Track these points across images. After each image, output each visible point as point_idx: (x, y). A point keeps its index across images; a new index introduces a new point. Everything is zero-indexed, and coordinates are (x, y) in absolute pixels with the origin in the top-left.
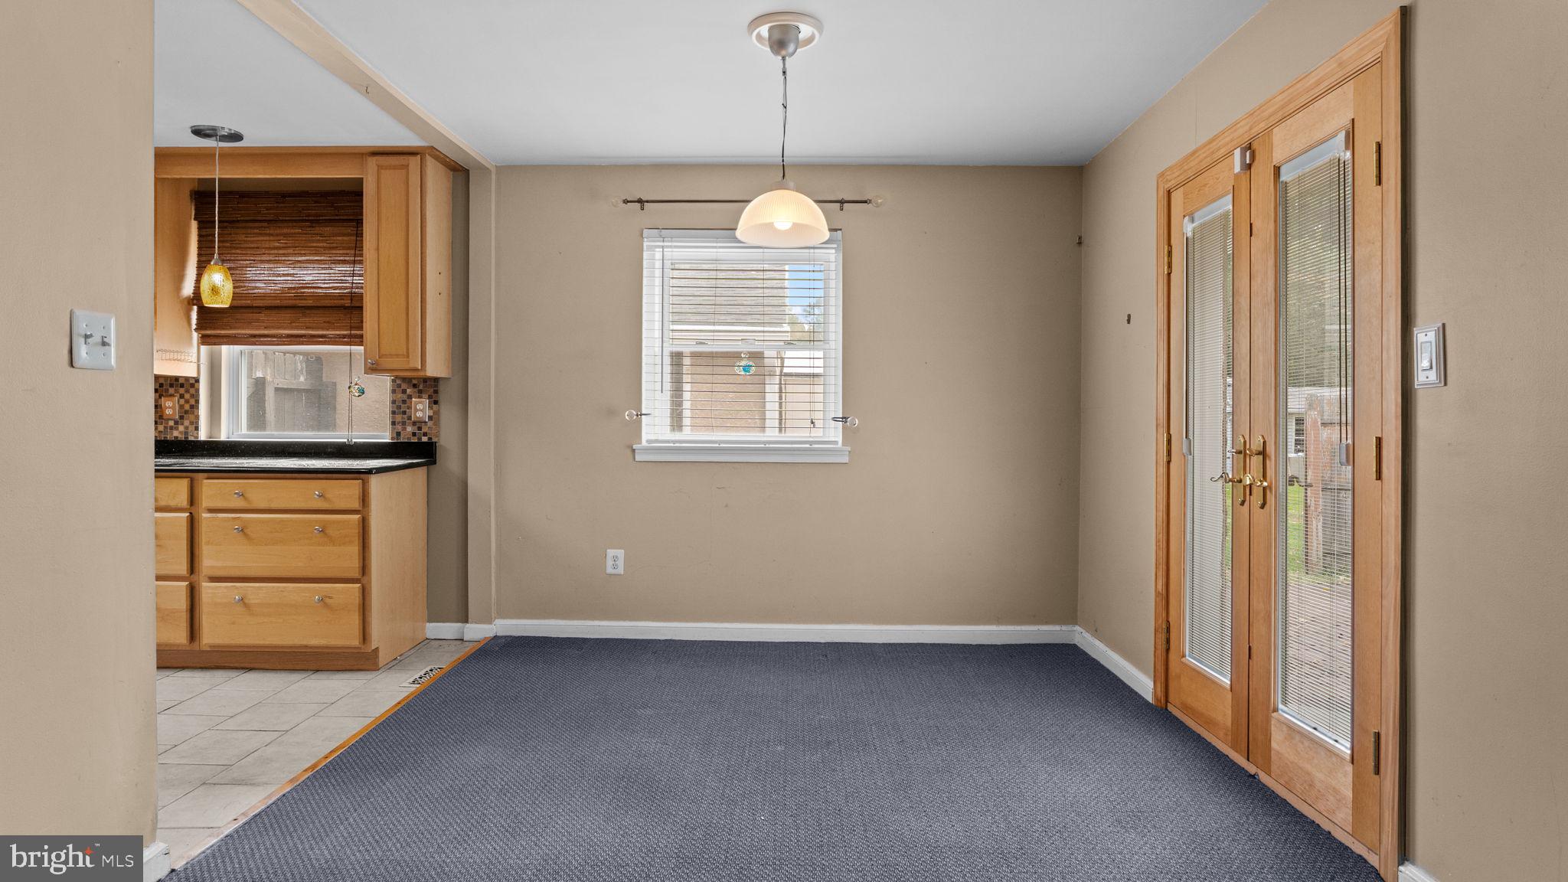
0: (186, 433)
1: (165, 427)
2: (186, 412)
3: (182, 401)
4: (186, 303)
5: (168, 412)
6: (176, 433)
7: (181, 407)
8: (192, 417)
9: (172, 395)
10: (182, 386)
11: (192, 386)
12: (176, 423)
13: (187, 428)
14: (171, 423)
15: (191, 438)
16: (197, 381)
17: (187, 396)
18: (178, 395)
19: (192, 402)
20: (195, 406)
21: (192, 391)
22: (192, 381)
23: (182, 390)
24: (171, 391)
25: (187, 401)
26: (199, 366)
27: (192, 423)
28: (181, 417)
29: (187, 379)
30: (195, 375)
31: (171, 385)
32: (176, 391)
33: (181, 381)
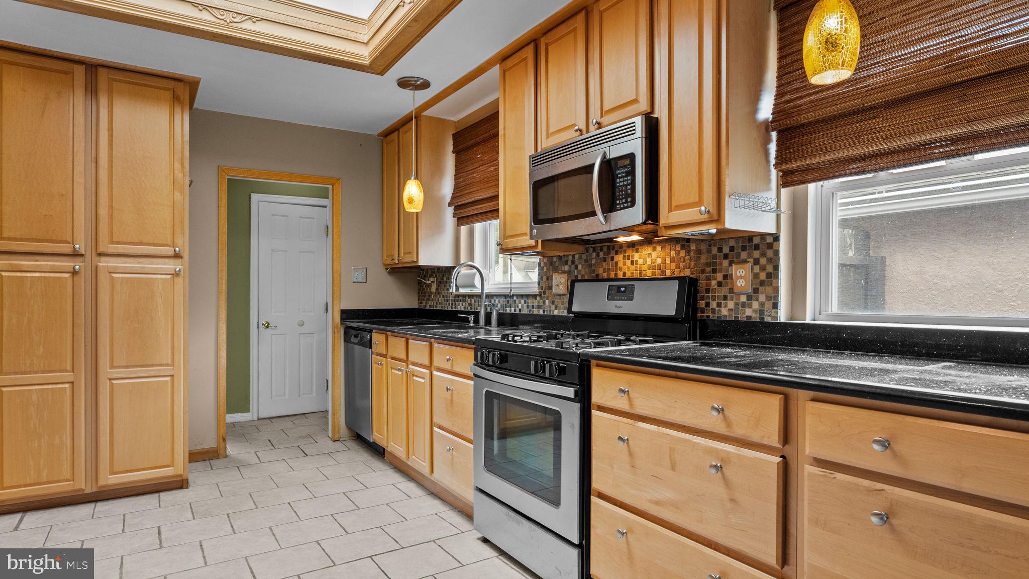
0: (761, 312)
1: (736, 304)
2: (762, 283)
3: (757, 269)
4: (763, 128)
5: (740, 283)
6: (748, 312)
7: (756, 276)
8: (769, 290)
9: (745, 262)
10: (757, 247)
11: (770, 246)
12: (749, 298)
13: (762, 305)
14: (743, 298)
15: (768, 319)
16: (776, 238)
17: (763, 261)
18: (751, 260)
19: (770, 269)
20: (773, 275)
21: (770, 253)
22: (769, 240)
23: (756, 254)
24: (744, 255)
25: (763, 269)
26: (778, 217)
27: (769, 298)
28: (756, 291)
29: (763, 236)
30: (773, 230)
31: (744, 248)
32: (750, 256)
33: (756, 240)
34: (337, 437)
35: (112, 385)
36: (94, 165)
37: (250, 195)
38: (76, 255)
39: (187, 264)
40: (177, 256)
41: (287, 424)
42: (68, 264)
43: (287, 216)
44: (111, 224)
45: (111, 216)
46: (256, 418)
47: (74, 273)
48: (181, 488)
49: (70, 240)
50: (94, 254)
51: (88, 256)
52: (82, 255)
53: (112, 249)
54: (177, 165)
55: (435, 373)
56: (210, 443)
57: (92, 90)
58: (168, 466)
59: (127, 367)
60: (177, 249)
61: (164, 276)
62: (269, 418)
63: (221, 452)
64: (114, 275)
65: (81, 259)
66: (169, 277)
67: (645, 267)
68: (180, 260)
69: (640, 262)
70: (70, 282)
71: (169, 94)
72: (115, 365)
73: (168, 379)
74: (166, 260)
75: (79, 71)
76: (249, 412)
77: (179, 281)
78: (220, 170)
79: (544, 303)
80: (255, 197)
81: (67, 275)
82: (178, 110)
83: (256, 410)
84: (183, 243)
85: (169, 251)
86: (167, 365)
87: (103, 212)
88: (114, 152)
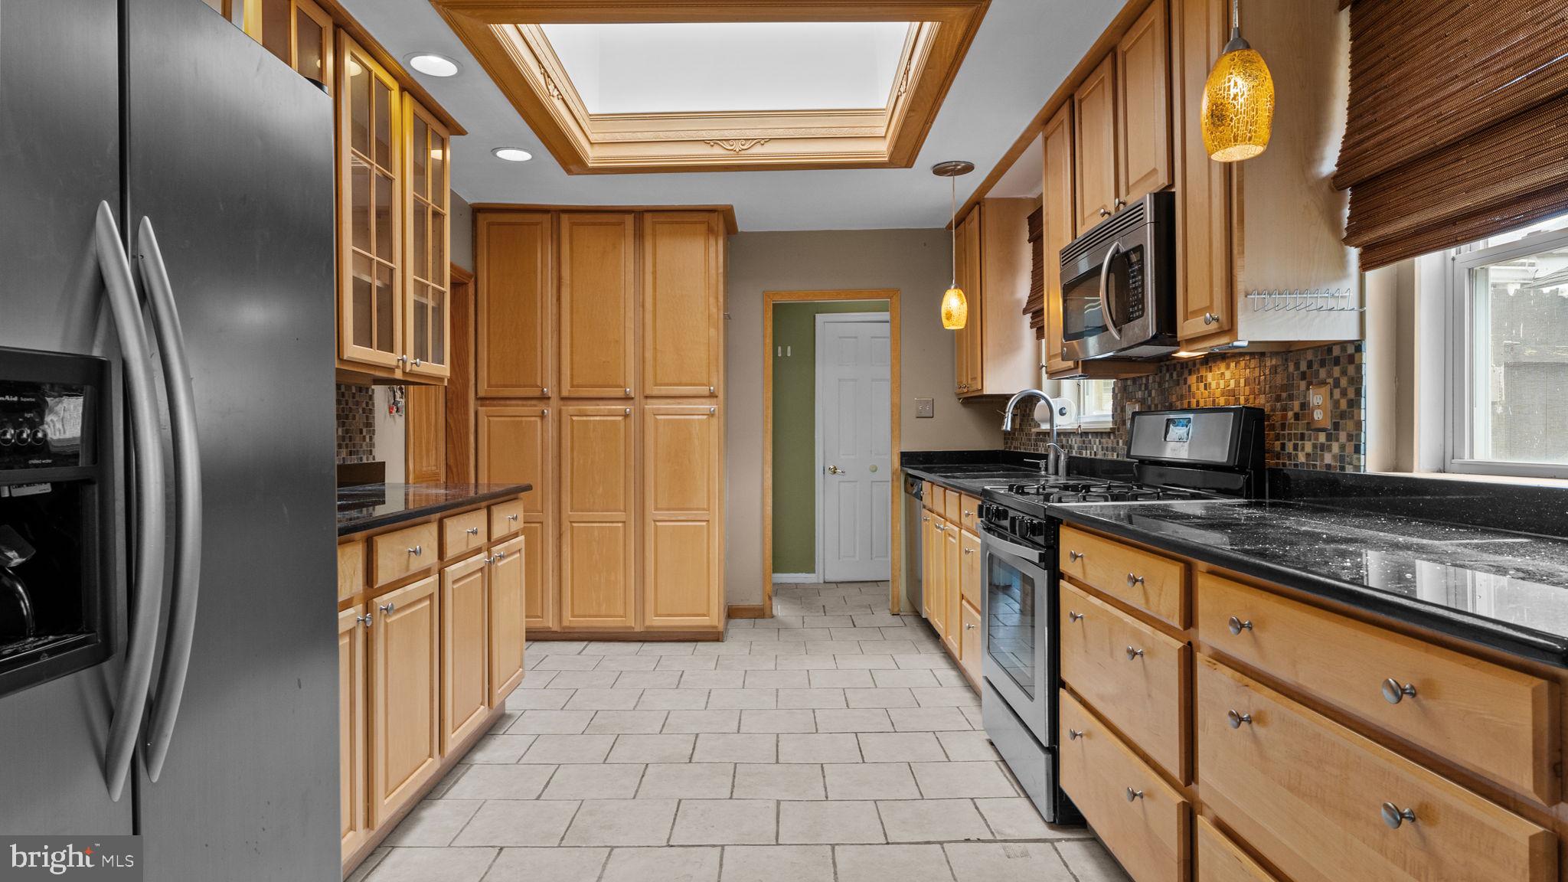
0: (1342, 458)
1: (1315, 446)
2: (1343, 415)
3: (1337, 393)
4: (1325, 188)
5: (1318, 415)
6: (1328, 459)
7: (1336, 404)
8: (1350, 425)
9: (1324, 383)
10: (1337, 361)
11: (1351, 359)
12: (1329, 438)
13: (1342, 447)
14: (1322, 438)
15: (1349, 470)
16: (1358, 346)
17: (1344, 382)
18: (1330, 380)
19: (1351, 394)
20: (1355, 403)
21: (1351, 370)
22: (1351, 350)
23: (1337, 371)
24: (1323, 373)
25: (1344, 393)
26: (1363, 315)
27: (1350, 437)
28: (1336, 426)
29: (1343, 344)
30: (1353, 335)
31: (1323, 364)
32: (1330, 374)
33: (1336, 351)
34: (896, 611)
35: (656, 526)
36: (641, 309)
37: (815, 316)
38: (627, 398)
39: (722, 403)
40: (712, 395)
41: (853, 590)
42: (619, 407)
43: (856, 338)
44: (655, 367)
45: (655, 359)
46: (822, 581)
47: (626, 416)
48: (718, 640)
49: (622, 384)
50: (642, 397)
51: (637, 399)
52: (632, 398)
53: (656, 391)
54: (712, 300)
55: (963, 531)
56: (756, 600)
57: (639, 236)
58: (704, 615)
59: (668, 510)
60: (712, 388)
61: (700, 417)
62: (836, 583)
63: (768, 612)
64: (659, 417)
65: (632, 401)
66: (705, 417)
67: (1218, 393)
68: (715, 399)
69: (1214, 385)
70: (622, 425)
71: (704, 227)
72: (659, 506)
73: (704, 524)
74: (703, 400)
75: (629, 220)
76: (814, 572)
77: (714, 421)
78: (766, 295)
79: (1118, 443)
80: (820, 318)
81: (620, 418)
82: (712, 242)
83: (821, 571)
84: (717, 383)
85: (704, 390)
86: (704, 509)
87: (649, 355)
88: (657, 293)
